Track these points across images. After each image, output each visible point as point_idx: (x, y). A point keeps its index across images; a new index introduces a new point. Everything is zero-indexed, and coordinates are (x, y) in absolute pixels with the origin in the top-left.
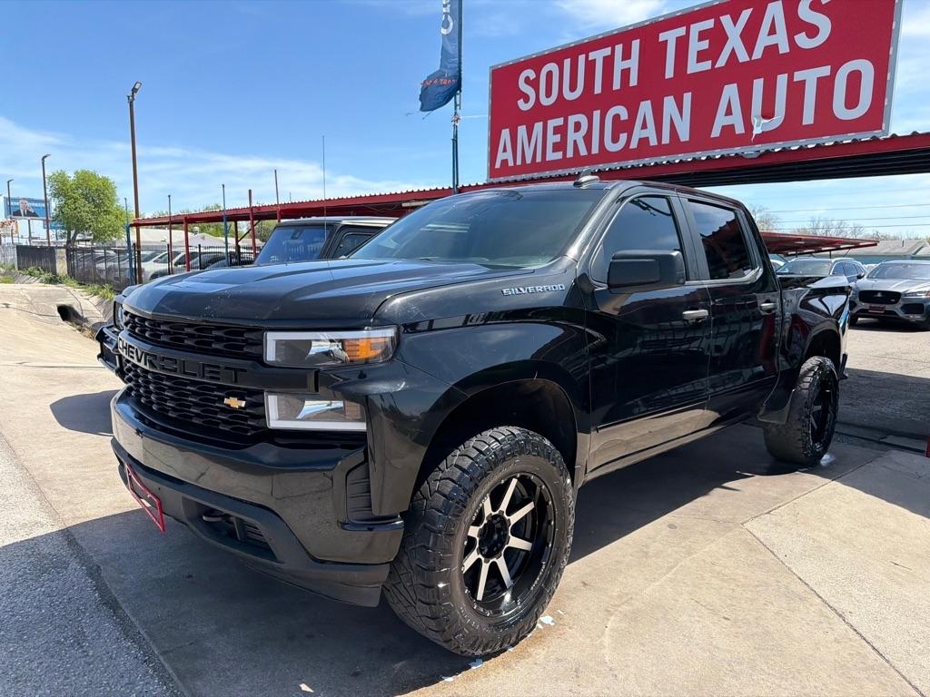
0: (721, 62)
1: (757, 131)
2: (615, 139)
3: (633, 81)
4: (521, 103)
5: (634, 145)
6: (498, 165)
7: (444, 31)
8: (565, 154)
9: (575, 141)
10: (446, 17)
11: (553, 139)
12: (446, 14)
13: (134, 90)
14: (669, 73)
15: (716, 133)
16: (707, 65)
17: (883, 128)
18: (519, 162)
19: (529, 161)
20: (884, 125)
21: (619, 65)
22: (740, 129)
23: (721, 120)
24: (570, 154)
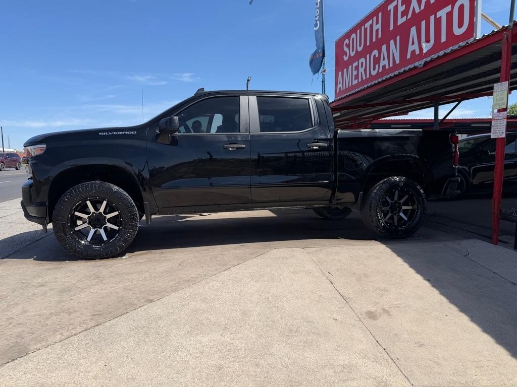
0: (409, 16)
1: (425, 51)
2: (374, 69)
3: (380, 36)
4: (345, 56)
5: (380, 70)
6: (338, 91)
7: (315, 29)
8: (358, 80)
9: (361, 73)
10: (316, 22)
11: (355, 73)
12: (316, 21)
13: (248, 81)
14: (392, 28)
15: (409, 56)
16: (404, 19)
17: (474, 36)
18: (344, 88)
19: (347, 87)
20: (474, 34)
21: (375, 27)
22: (417, 52)
23: (411, 48)
24: (360, 80)
